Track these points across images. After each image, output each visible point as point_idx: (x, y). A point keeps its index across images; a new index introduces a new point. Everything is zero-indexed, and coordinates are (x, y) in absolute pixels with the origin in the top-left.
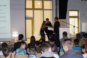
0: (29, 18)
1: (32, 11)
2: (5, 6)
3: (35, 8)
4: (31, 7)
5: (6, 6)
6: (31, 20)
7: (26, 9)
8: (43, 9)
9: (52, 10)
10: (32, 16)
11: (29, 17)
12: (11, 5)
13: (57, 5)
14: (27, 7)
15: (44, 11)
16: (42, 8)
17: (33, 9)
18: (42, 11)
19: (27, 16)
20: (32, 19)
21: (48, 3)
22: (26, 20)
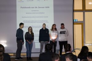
0: (78, 23)
1: (82, 13)
2: (47, 7)
3: (86, 9)
5: (49, 7)
6: (80, 26)
7: (74, 11)
10: (82, 20)
11: (78, 20)
12: (55, 6)
17: (84, 10)
19: (75, 20)
20: (83, 23)
22: (74, 25)
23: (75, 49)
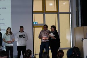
0: (38, 26)
2: (3, 8)
4: (41, 10)
5: (6, 8)
8: (57, 12)
9: (71, 13)
12: (12, 7)
13: (78, 6)
14: (35, 10)
18: (56, 15)
19: (35, 22)
21: (64, 3)
22: (34, 28)
23: (35, 54)
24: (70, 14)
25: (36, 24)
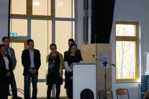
3: (34, 14)
7: (10, 16)
10: (25, 34)
14: (13, 12)
15: (56, 22)
16: (50, 15)
19: (13, 34)
22: (10, 43)
24: (74, 22)
25: (15, 36)
